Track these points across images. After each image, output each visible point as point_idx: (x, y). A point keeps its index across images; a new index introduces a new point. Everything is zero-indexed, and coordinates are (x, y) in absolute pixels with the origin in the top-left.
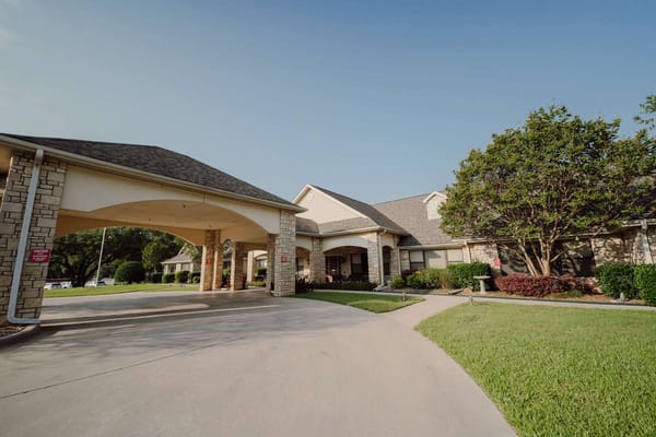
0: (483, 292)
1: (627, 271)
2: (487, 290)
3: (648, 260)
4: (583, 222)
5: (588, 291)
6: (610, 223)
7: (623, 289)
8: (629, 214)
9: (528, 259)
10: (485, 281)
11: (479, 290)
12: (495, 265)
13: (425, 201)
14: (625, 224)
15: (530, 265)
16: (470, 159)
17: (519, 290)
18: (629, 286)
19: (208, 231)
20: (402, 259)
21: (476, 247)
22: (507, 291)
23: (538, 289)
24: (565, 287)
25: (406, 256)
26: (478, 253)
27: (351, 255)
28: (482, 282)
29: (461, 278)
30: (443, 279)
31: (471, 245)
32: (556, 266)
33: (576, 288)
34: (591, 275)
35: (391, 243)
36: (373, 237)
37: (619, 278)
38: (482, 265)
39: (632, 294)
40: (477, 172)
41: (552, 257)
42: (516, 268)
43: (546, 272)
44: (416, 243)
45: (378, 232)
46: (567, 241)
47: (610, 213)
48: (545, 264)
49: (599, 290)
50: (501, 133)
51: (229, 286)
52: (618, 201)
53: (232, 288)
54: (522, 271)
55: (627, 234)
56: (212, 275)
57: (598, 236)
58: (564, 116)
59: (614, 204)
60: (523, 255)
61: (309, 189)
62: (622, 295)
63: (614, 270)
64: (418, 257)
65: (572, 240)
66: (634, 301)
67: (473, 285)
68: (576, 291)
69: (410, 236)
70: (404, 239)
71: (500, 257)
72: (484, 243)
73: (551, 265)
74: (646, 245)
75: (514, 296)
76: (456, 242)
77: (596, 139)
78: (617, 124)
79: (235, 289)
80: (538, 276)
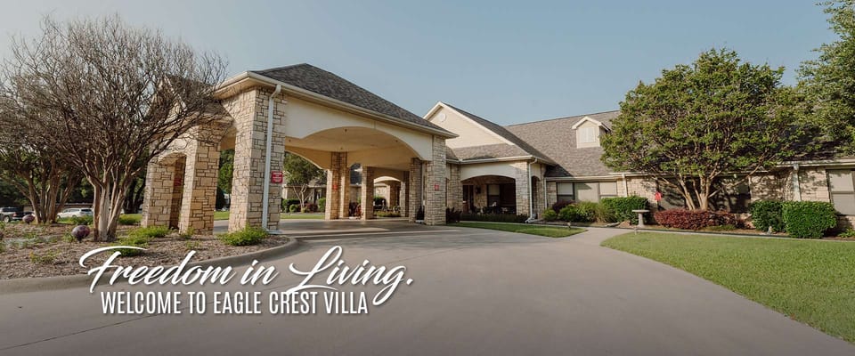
0: (641, 225)
1: (777, 207)
2: (645, 224)
3: (797, 198)
4: (742, 161)
5: (741, 225)
6: (766, 163)
7: (772, 223)
8: (782, 157)
9: (687, 194)
10: (643, 214)
11: (637, 223)
12: (652, 198)
13: (574, 127)
14: (779, 164)
15: (689, 201)
16: (638, 92)
17: (676, 223)
18: (777, 220)
19: (333, 153)
20: (549, 191)
21: (633, 180)
22: (664, 225)
23: (695, 223)
24: (720, 222)
25: (553, 188)
26: (635, 186)
27: (488, 185)
28: (640, 216)
29: (617, 212)
30: (598, 212)
31: (628, 178)
32: (713, 202)
33: (731, 222)
34: (744, 211)
35: (538, 173)
36: (523, 166)
37: (769, 213)
38: (640, 199)
39: (779, 227)
40: (646, 107)
41: (710, 193)
42: (673, 201)
43: (703, 207)
44: (567, 174)
45: (529, 161)
46: (724, 177)
47: (766, 154)
48: (703, 199)
49: (751, 224)
50: (671, 68)
51: (360, 215)
52: (773, 145)
53: (364, 218)
54: (679, 205)
55: (781, 173)
56: (338, 203)
57: (756, 174)
58: (733, 61)
59: (770, 148)
60: (683, 191)
61: (441, 108)
62: (770, 228)
63: (766, 206)
64: (566, 190)
65: (730, 177)
66: (780, 234)
67: (631, 219)
68: (730, 226)
69: (558, 166)
70: (551, 169)
71: (658, 190)
72: (643, 177)
73: (709, 200)
74: (796, 183)
75: (672, 229)
76: (613, 175)
77: (761, 85)
78: (781, 72)
79: (367, 218)
80: (695, 211)
